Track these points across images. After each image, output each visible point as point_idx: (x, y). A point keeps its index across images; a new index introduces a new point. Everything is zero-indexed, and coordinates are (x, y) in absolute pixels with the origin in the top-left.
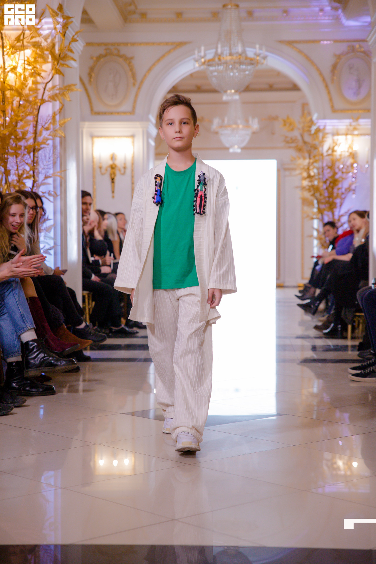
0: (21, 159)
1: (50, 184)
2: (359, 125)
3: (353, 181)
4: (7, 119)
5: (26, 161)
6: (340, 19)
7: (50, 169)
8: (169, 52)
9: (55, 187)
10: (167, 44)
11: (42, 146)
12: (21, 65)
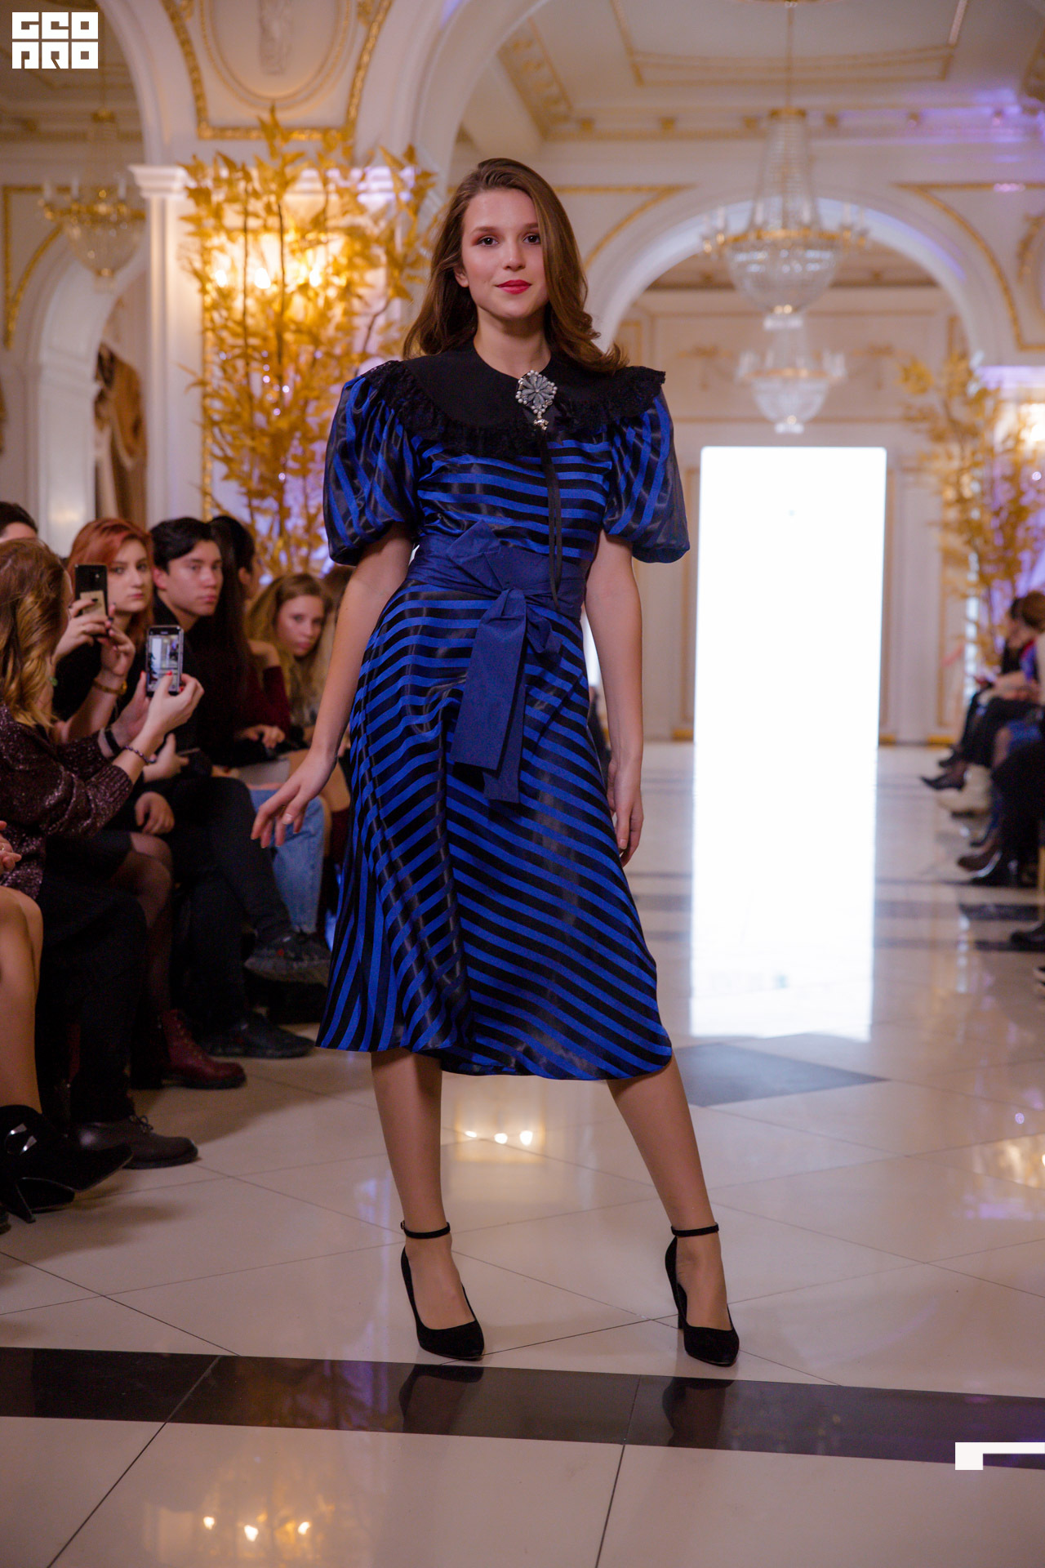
6: (1042, 133)
10: (640, 189)
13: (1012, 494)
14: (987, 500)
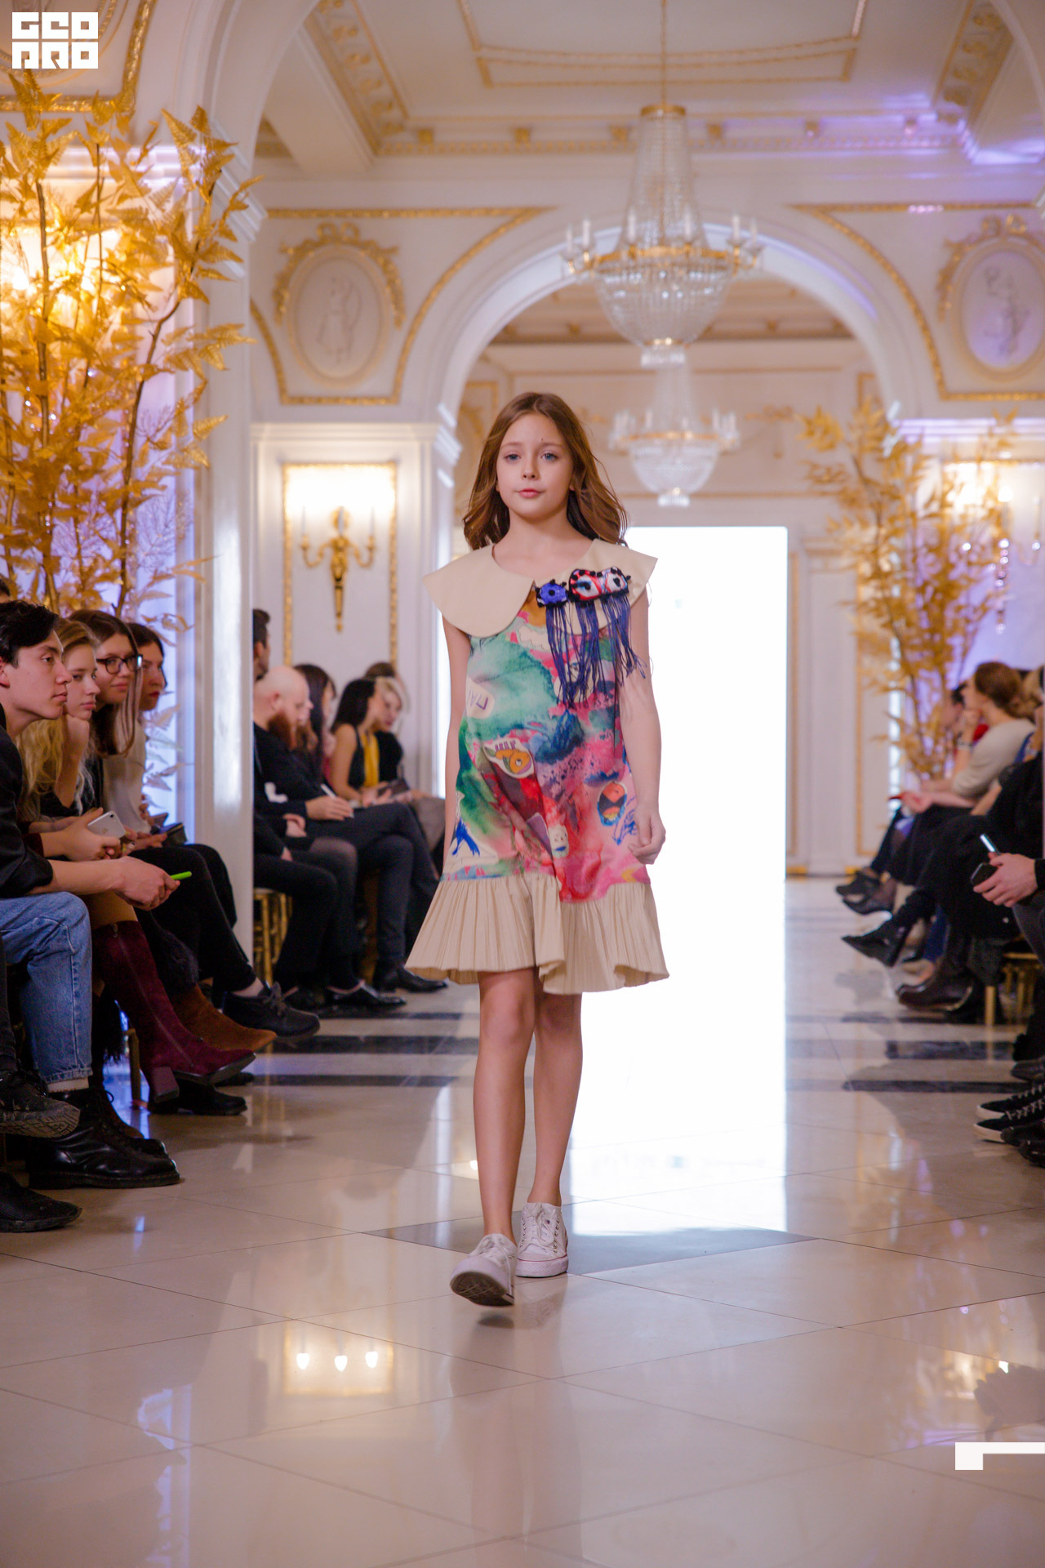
0: (89, 528)
1: (168, 596)
2: (1014, 434)
3: (997, 588)
4: (53, 417)
5: (104, 533)
6: (963, 145)
7: (167, 554)
8: (495, 233)
9: (180, 605)
10: (488, 211)
11: (148, 492)
12: (93, 273)
13: (938, 567)
14: (910, 575)
